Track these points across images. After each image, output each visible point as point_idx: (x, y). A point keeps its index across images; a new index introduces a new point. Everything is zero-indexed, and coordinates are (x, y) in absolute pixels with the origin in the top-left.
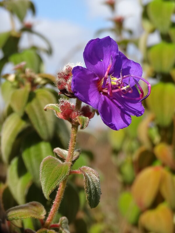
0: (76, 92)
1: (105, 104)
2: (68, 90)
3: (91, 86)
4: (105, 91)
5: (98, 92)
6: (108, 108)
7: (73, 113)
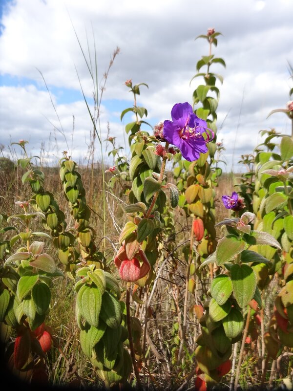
0: (166, 137)
1: (184, 145)
2: (160, 137)
3: (174, 133)
4: (184, 137)
5: (179, 138)
6: (186, 148)
7: (164, 152)
